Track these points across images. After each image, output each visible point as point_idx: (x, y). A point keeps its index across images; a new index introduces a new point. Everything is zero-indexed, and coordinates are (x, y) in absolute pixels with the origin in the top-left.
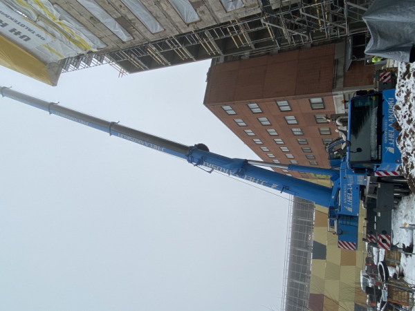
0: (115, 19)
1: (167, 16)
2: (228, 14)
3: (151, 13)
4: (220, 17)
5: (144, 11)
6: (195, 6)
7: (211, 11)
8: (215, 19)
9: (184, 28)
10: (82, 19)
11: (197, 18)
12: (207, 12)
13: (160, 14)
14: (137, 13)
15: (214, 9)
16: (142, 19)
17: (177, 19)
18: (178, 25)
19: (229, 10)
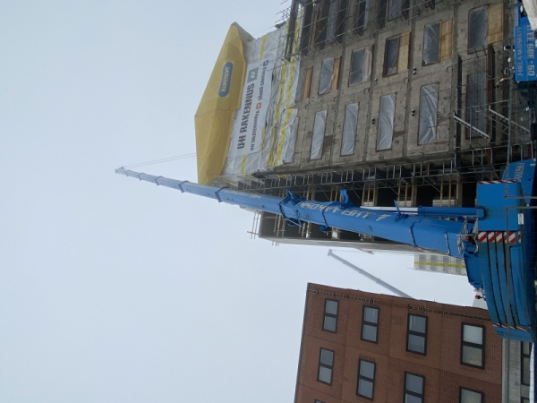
0: (325, 137)
1: (366, 141)
2: (418, 147)
3: (356, 136)
4: (409, 149)
5: (353, 133)
6: (395, 134)
7: (405, 142)
8: (404, 150)
9: (371, 155)
10: (302, 133)
11: (389, 147)
12: (401, 142)
13: (361, 138)
14: (346, 133)
15: (409, 140)
16: (345, 139)
17: (371, 145)
18: (368, 151)
19: (421, 142)
